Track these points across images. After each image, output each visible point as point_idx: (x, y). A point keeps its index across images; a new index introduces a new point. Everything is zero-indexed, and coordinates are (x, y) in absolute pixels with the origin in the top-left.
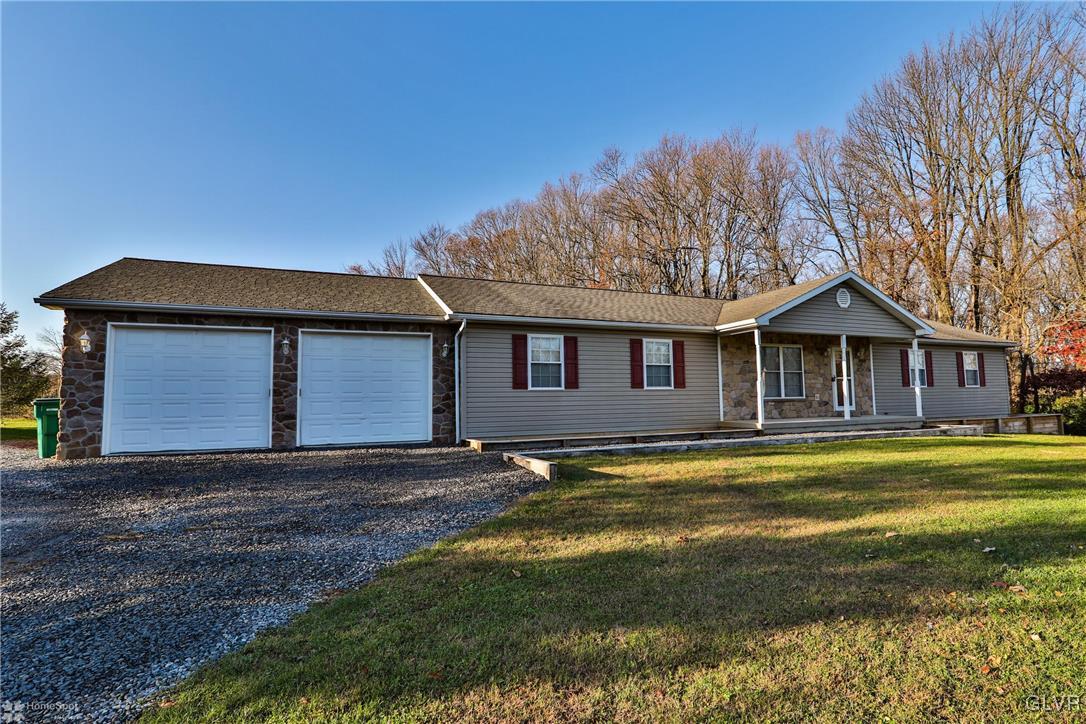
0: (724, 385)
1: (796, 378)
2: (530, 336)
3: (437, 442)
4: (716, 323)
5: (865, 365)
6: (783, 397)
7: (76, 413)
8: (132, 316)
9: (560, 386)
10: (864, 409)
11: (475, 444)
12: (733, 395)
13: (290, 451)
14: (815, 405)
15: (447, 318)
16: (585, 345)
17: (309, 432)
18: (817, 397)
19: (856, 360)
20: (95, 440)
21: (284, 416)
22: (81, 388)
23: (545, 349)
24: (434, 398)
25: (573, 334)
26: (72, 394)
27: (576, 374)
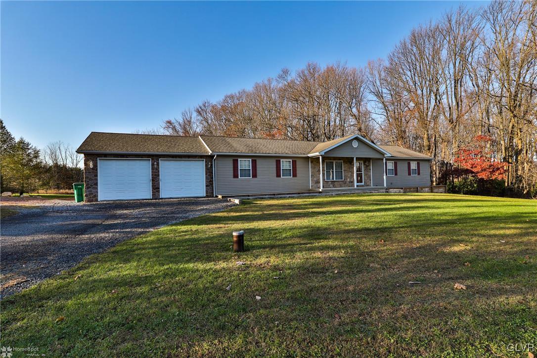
0: (312, 176)
1: (340, 173)
2: (239, 159)
3: (207, 196)
4: (309, 153)
5: (368, 168)
6: (335, 180)
7: (90, 187)
8: (105, 156)
9: (250, 177)
10: (368, 184)
11: (220, 197)
12: (315, 179)
13: (159, 199)
14: (347, 183)
15: (210, 154)
16: (259, 162)
17: (164, 194)
18: (348, 180)
19: (365, 166)
20: (96, 196)
21: (156, 188)
22: (91, 179)
23: (245, 164)
24: (206, 182)
25: (255, 159)
26: (88, 182)
27: (256, 172)
